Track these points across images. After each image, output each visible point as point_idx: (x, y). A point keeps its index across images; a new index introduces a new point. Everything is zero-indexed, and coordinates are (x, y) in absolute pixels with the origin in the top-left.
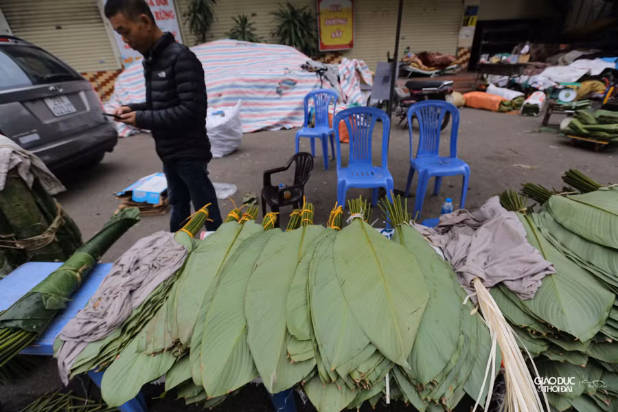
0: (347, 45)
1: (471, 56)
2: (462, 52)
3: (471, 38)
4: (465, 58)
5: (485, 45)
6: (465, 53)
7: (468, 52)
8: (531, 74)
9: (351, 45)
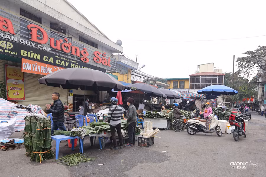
0: (22, 99)
1: (73, 106)
2: (70, 104)
3: (72, 100)
4: (71, 106)
5: (76, 103)
6: (71, 105)
7: (72, 105)
8: (96, 112)
9: (24, 99)
